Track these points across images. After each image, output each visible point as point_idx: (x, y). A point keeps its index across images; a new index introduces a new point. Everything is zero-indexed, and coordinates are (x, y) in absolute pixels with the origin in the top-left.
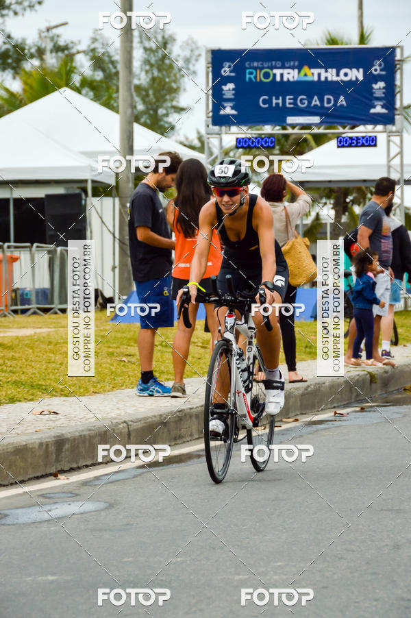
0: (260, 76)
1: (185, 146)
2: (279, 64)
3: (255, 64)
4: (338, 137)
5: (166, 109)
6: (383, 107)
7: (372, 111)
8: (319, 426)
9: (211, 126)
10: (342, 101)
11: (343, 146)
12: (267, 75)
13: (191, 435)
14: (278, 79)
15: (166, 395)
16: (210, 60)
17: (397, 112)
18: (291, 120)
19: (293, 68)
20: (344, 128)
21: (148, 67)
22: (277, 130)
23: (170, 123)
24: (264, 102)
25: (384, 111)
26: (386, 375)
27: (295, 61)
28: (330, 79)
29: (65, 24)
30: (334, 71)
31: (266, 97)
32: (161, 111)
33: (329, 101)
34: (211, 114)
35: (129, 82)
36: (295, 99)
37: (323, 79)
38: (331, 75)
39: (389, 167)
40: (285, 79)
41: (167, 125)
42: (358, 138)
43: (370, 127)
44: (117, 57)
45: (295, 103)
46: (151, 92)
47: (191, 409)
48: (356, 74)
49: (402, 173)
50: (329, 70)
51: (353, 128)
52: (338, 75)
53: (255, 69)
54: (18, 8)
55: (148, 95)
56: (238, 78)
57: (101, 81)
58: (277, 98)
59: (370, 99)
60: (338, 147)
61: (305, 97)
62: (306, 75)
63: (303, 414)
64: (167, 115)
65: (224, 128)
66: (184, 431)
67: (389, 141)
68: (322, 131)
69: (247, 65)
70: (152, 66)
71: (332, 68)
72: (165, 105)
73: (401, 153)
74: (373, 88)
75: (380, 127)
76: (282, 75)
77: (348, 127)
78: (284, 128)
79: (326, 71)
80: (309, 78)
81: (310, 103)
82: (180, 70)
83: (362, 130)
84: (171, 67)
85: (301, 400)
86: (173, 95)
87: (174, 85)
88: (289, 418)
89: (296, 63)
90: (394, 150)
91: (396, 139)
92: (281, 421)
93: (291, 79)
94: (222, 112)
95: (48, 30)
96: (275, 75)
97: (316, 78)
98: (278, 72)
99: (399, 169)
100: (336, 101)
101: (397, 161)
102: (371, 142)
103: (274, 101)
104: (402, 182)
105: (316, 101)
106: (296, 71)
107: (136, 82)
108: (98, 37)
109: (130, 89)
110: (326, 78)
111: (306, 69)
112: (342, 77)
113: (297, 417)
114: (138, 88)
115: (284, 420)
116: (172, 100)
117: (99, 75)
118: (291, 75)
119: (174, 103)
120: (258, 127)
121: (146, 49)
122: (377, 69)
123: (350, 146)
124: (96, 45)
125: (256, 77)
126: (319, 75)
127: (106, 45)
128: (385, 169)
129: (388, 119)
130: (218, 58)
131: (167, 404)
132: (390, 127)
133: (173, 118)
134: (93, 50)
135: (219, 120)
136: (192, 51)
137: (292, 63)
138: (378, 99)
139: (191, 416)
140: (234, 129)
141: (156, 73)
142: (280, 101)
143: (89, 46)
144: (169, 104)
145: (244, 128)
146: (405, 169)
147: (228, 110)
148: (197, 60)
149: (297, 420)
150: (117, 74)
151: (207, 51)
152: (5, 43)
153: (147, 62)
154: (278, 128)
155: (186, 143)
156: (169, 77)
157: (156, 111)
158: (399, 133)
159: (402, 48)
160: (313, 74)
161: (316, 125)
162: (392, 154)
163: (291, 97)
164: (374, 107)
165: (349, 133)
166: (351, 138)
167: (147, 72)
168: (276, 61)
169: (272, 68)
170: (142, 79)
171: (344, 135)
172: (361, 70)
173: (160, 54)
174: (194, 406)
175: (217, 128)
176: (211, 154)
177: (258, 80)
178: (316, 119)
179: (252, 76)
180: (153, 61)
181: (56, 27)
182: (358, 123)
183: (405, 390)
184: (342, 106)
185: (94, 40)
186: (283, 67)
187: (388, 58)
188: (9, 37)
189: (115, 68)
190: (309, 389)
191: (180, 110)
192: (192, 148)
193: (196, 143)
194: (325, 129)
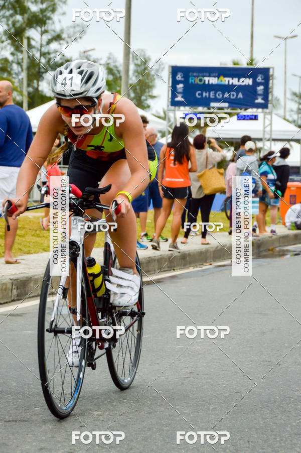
0: (197, 81)
1: (155, 116)
2: (207, 74)
3: (195, 74)
4: (238, 114)
5: (146, 97)
6: (262, 99)
7: (257, 101)
8: (222, 268)
9: (170, 106)
10: (240, 95)
11: (240, 120)
12: (201, 80)
13: (155, 271)
14: (207, 82)
15: (142, 248)
16: (171, 71)
17: (270, 102)
18: (212, 104)
19: (215, 77)
20: (241, 110)
21: (136, 74)
22: (205, 110)
23: (147, 104)
24: (199, 94)
25: (262, 101)
26: (259, 242)
27: (216, 73)
28: (234, 84)
29: (93, 49)
30: (237, 79)
31: (199, 92)
32: (143, 98)
33: (233, 95)
34: (170, 100)
35: (127, 82)
36: (215, 94)
37: (230, 83)
38: (235, 81)
39: (264, 131)
40: (210, 83)
41: (146, 105)
42: (248, 116)
43: (255, 110)
44: (121, 68)
45: (215, 96)
46: (138, 87)
47: (155, 256)
48: (248, 82)
49: (271, 135)
50: (234, 79)
51: (246, 110)
52: (239, 81)
53: (195, 77)
54: (69, 40)
55: (136, 89)
56: (185, 81)
57: (112, 81)
58: (206, 93)
59: (255, 94)
60: (238, 120)
61: (220, 92)
62: (221, 81)
63: (214, 261)
64: (146, 100)
65: (177, 108)
66: (151, 268)
67: (264, 118)
68: (229, 111)
69: (190, 74)
70: (139, 73)
71: (236, 77)
72: (146, 94)
73: (271, 124)
74: (256, 89)
75: (260, 110)
76: (209, 81)
77: (243, 109)
78: (209, 109)
79: (233, 79)
80: (223, 83)
81: (223, 96)
82: (153, 76)
83: (251, 112)
84: (149, 74)
85: (214, 254)
86: (150, 89)
87: (150, 84)
88: (207, 263)
89: (217, 74)
90: (267, 122)
91: (268, 117)
92: (202, 264)
93: (214, 83)
94: (176, 99)
95: (84, 52)
96: (205, 81)
97: (227, 83)
98: (206, 79)
99: (269, 133)
100: (237, 95)
101: (268, 129)
102: (255, 118)
103: (204, 94)
104: (271, 140)
105: (226, 95)
106: (217, 78)
107: (130, 82)
108: (111, 57)
109: (127, 85)
110: (232, 83)
111: (222, 78)
112: (241, 83)
113: (211, 263)
114: (131, 85)
115: (205, 264)
116: (149, 92)
117: (111, 78)
118: (213, 81)
119: (150, 94)
120: (195, 107)
121: (136, 65)
122: (259, 79)
123: (244, 119)
124: (110, 61)
125: (195, 81)
126: (229, 81)
127: (115, 61)
128: (262, 133)
129: (264, 106)
130: (175, 70)
131: (143, 254)
132: (265, 110)
133: (150, 102)
134: (108, 64)
135: (174, 103)
136: (160, 65)
137: (214, 74)
138: (260, 95)
139: (155, 260)
140: (182, 108)
141: (141, 78)
142: (207, 94)
143: (106, 62)
144: (147, 94)
145: (187, 108)
146: (273, 133)
147: (179, 98)
148: (162, 70)
149: (211, 264)
150: (120, 77)
151: (169, 67)
152: (61, 59)
153: (136, 71)
154: (206, 108)
155: (157, 115)
156: (148, 79)
157: (140, 97)
158: (270, 113)
159: (273, 68)
160: (226, 81)
161: (226, 108)
162: (266, 125)
163: (213, 92)
164: (257, 99)
165: (243, 113)
166: (245, 116)
167: (136, 76)
168: (206, 72)
169: (204, 77)
170: (133, 80)
171: (241, 114)
172: (251, 79)
173: (143, 67)
174: (157, 255)
175: (173, 108)
176: (169, 121)
177: (196, 82)
178: (226, 105)
179: (193, 81)
180: (139, 70)
181: (89, 51)
182: (248, 107)
183: (269, 250)
184: (240, 98)
185: (109, 58)
186: (210, 76)
187: (265, 73)
188: (63, 55)
189: (119, 73)
190: (218, 248)
191: (153, 97)
192: (159, 117)
193: (162, 115)
194: (231, 110)
